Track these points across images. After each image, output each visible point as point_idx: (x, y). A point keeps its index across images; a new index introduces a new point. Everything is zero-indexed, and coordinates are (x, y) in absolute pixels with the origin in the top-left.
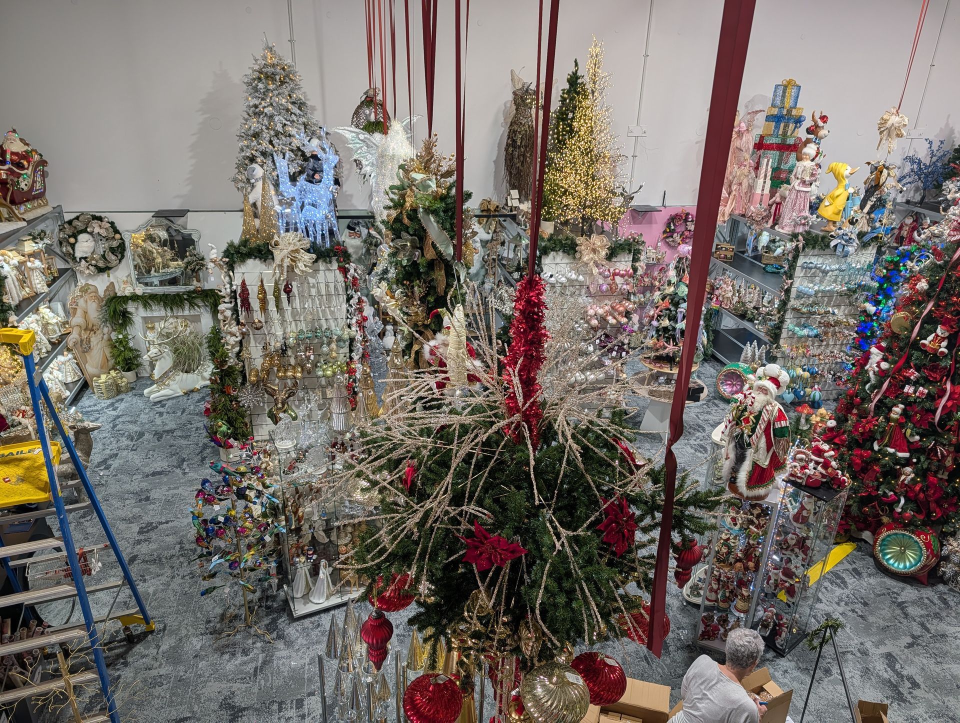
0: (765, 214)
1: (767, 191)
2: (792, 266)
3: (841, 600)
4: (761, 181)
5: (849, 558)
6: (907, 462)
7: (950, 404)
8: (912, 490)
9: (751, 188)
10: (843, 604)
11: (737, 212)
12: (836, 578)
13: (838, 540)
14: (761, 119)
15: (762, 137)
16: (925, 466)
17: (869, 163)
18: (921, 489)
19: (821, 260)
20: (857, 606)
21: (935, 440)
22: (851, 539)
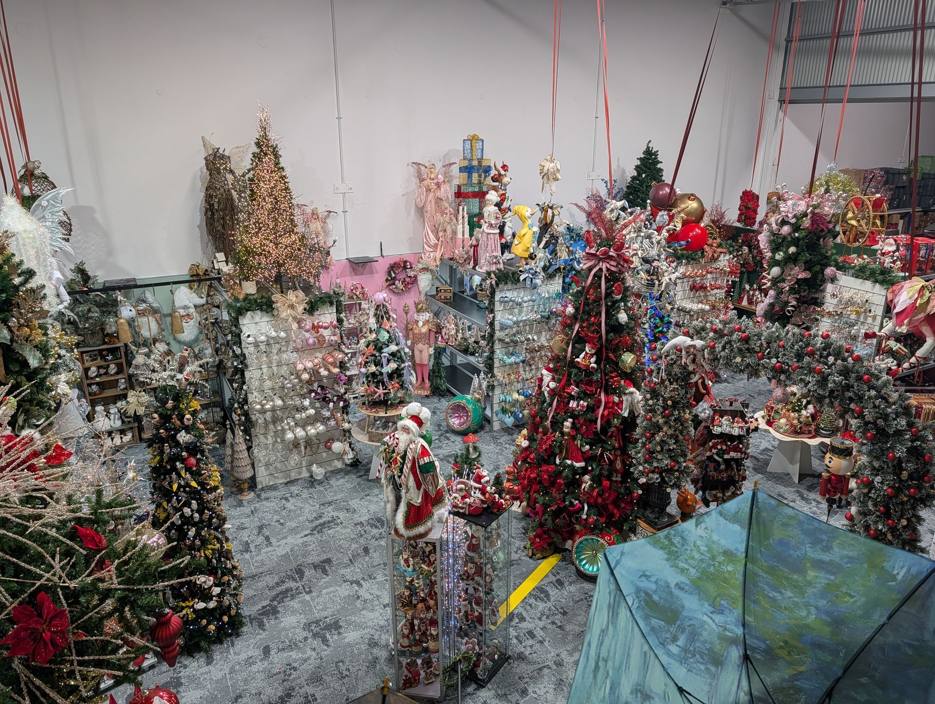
0: (466, 256)
1: (467, 235)
2: (492, 302)
3: (542, 615)
4: (460, 227)
5: (554, 571)
6: (584, 471)
7: (606, 413)
8: (592, 497)
9: (454, 233)
10: (544, 618)
11: (446, 256)
12: (540, 593)
13: (545, 555)
14: (455, 169)
15: (459, 187)
16: (597, 473)
17: (538, 205)
18: (598, 494)
19: (515, 294)
20: (557, 617)
21: (602, 447)
22: (557, 549)
